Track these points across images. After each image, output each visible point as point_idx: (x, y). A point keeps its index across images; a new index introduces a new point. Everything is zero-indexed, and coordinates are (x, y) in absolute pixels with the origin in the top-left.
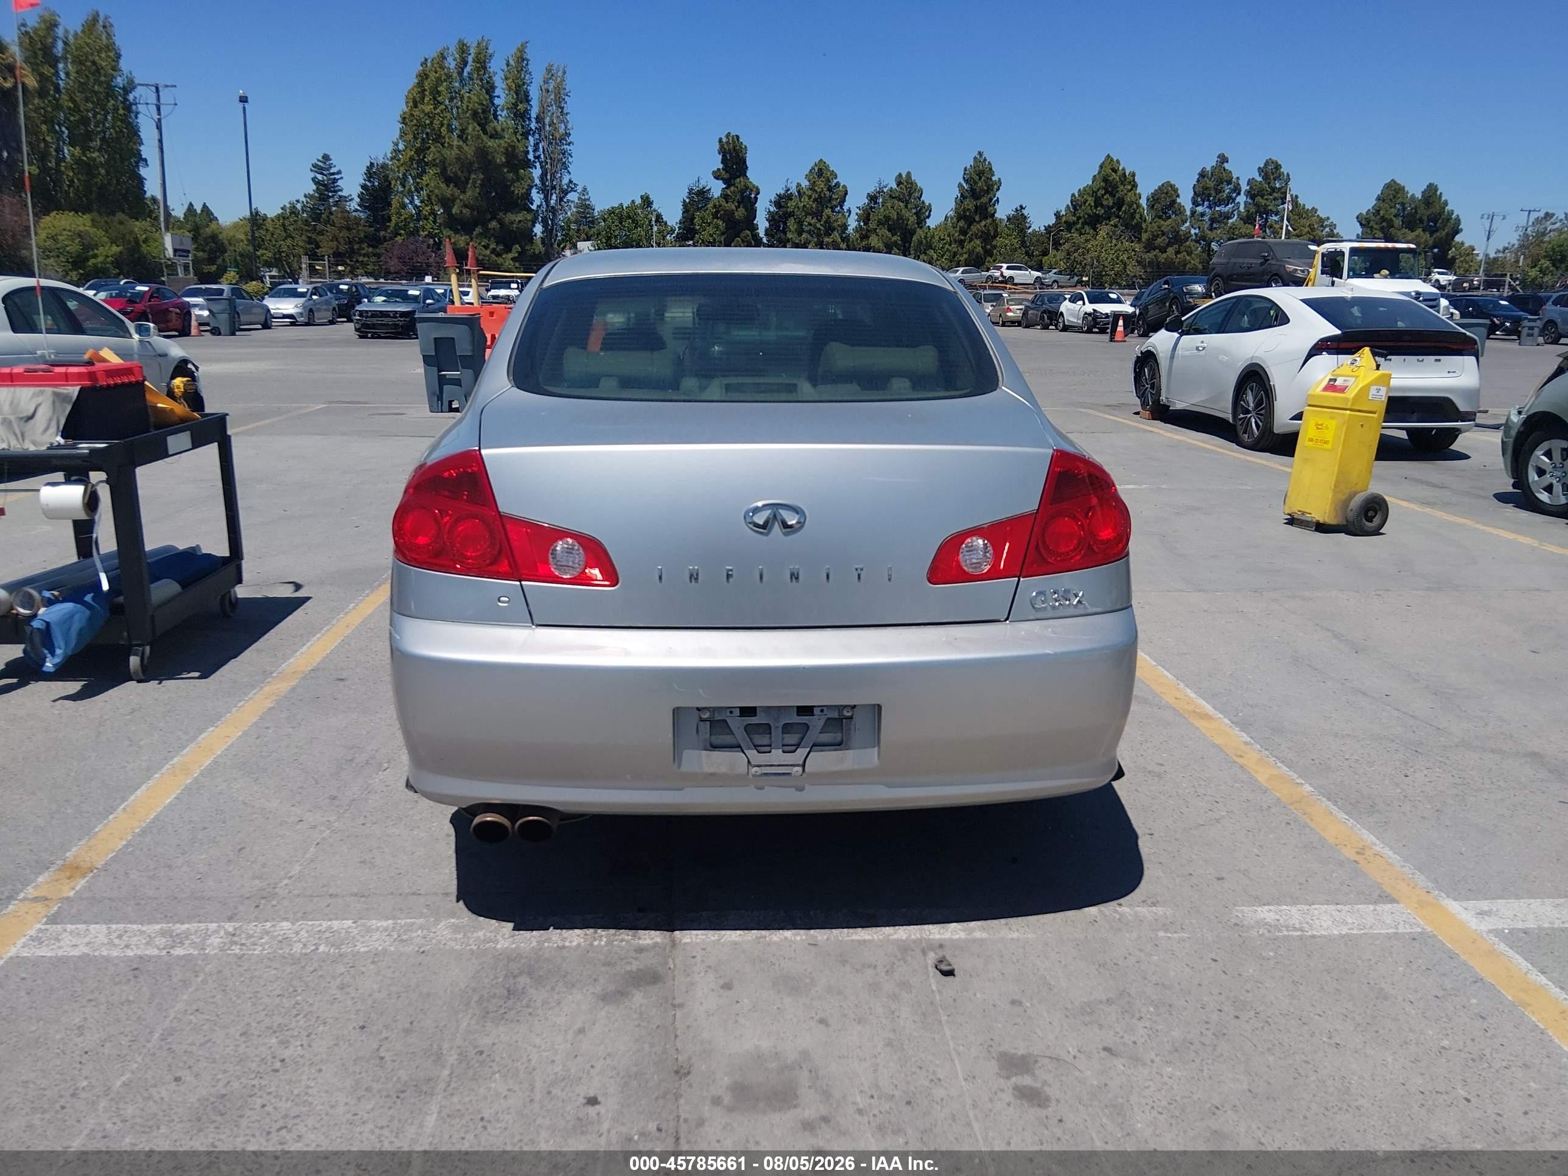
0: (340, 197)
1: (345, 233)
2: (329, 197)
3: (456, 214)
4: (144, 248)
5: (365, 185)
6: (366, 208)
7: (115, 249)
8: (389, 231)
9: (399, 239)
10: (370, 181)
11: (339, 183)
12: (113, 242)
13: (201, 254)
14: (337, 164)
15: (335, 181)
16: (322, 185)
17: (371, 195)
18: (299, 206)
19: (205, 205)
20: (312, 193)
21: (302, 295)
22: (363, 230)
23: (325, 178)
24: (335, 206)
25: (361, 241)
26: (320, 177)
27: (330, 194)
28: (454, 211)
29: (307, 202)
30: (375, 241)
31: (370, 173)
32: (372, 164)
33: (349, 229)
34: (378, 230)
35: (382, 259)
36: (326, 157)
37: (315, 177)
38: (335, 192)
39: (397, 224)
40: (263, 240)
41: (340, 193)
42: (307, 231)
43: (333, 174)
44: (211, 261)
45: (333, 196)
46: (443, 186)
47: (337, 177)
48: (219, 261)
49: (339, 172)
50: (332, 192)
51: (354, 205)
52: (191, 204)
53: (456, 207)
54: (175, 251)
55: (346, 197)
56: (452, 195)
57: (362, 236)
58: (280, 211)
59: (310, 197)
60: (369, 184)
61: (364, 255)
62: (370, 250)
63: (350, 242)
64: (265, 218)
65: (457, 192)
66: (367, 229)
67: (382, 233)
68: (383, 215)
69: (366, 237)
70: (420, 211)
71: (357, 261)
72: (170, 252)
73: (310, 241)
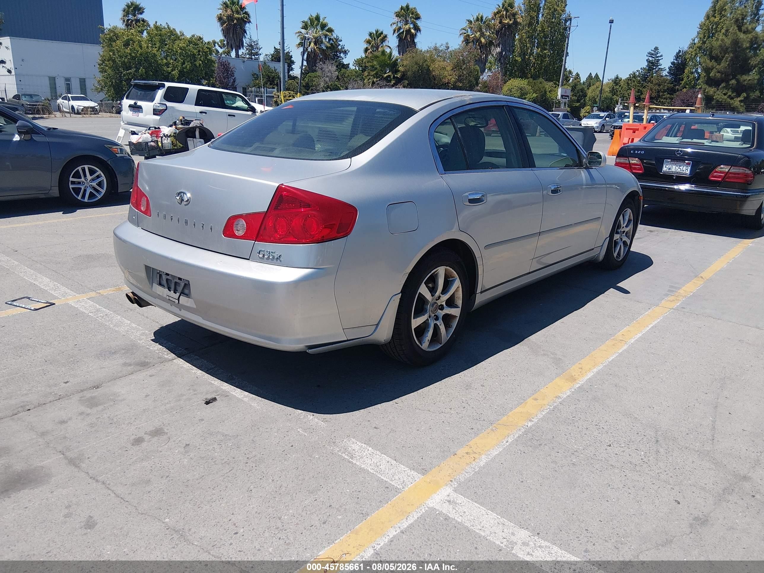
0: (660, 69)
1: (657, 87)
2: (654, 69)
3: (712, 76)
4: (548, 94)
5: (674, 62)
6: (671, 74)
7: (535, 95)
8: (681, 86)
9: (685, 90)
10: (676, 60)
11: (660, 62)
12: (535, 92)
13: (574, 97)
14: (661, 51)
15: (659, 60)
16: (652, 63)
17: (676, 67)
18: (637, 74)
19: (597, 74)
20: (645, 67)
21: (601, 118)
22: (667, 86)
23: (653, 59)
24: (656, 73)
25: (664, 92)
26: (651, 59)
27: (654, 67)
28: (711, 75)
29: (641, 72)
30: (672, 91)
31: (677, 56)
32: (680, 51)
33: (659, 85)
34: (675, 86)
35: (673, 100)
36: (656, 48)
37: (648, 59)
38: (658, 66)
39: (685, 82)
40: (617, 91)
41: (659, 67)
42: (639, 86)
43: (658, 57)
44: (578, 101)
45: (656, 68)
46: (708, 61)
47: (659, 58)
48: (582, 101)
49: (661, 56)
50: (655, 66)
51: (665, 73)
52: (591, 74)
53: (712, 72)
54: (562, 96)
55: (662, 69)
56: (712, 66)
57: (666, 88)
58: (628, 76)
59: (644, 69)
60: (676, 62)
61: (664, 99)
62: (668, 95)
63: (658, 92)
64: (621, 80)
65: (715, 64)
66: (669, 85)
67: (677, 87)
68: (680, 78)
69: (667, 89)
70: (700, 75)
71: (660, 101)
72: (559, 97)
73: (639, 91)
